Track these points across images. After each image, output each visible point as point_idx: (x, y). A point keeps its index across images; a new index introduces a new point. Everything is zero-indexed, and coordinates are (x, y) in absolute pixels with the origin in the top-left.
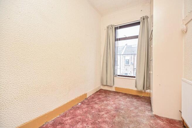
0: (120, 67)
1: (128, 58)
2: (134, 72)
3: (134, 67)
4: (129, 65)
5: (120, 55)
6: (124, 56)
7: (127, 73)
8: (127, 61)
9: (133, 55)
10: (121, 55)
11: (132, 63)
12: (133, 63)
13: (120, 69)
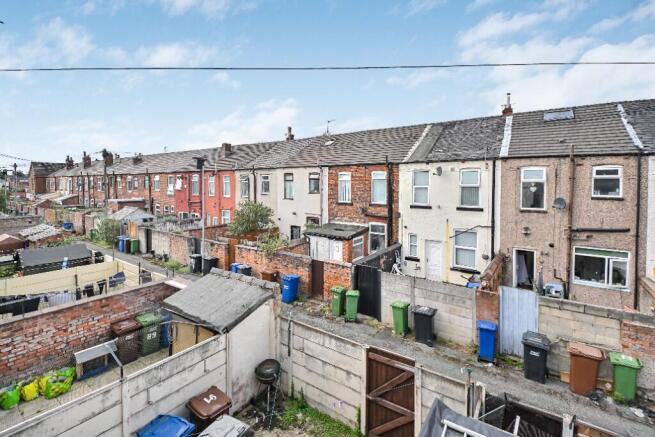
0: (493, 222)
1: (536, 173)
2: (570, 249)
3: (571, 221)
4: (545, 209)
5: (495, 160)
6: (517, 163)
7: (528, 248)
8: (533, 189)
9: (568, 160)
10: (499, 163)
11: (559, 201)
12: (567, 201)
13: (493, 227)
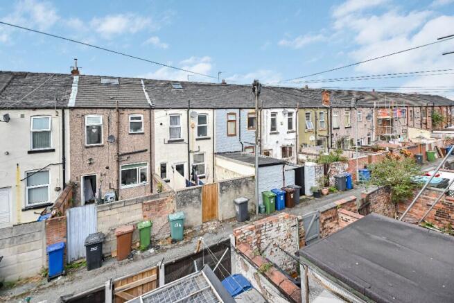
0: (64, 159)
2: (118, 167)
3: (118, 149)
4: (102, 143)
5: (64, 109)
7: (92, 173)
8: (94, 131)
9: (115, 110)
11: (111, 137)
12: (116, 137)
13: (64, 163)
